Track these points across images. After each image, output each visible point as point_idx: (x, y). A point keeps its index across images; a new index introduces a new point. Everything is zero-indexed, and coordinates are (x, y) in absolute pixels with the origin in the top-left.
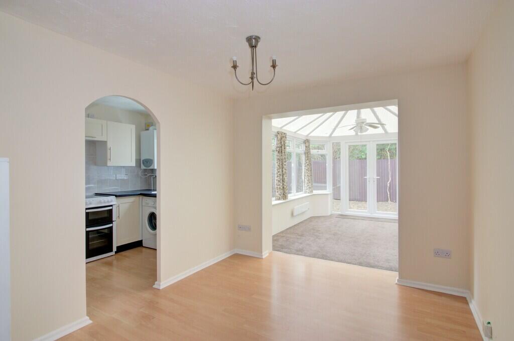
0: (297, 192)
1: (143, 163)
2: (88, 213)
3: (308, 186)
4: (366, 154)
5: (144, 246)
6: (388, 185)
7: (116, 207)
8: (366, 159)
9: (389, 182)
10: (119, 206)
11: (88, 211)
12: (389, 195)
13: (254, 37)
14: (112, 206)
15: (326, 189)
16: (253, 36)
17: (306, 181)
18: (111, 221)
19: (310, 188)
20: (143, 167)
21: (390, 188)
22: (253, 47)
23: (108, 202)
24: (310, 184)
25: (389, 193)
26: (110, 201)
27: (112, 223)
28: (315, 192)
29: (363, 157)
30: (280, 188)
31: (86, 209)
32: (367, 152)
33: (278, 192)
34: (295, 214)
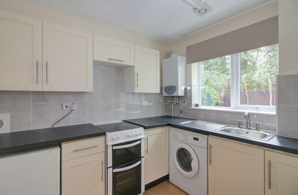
1: (165, 90)
2: (115, 150)
5: (170, 181)
7: (145, 140)
10: (147, 139)
11: (115, 148)
14: (140, 140)
18: (139, 158)
20: (165, 94)
23: (136, 135)
26: (138, 134)
27: (141, 160)
31: (113, 146)
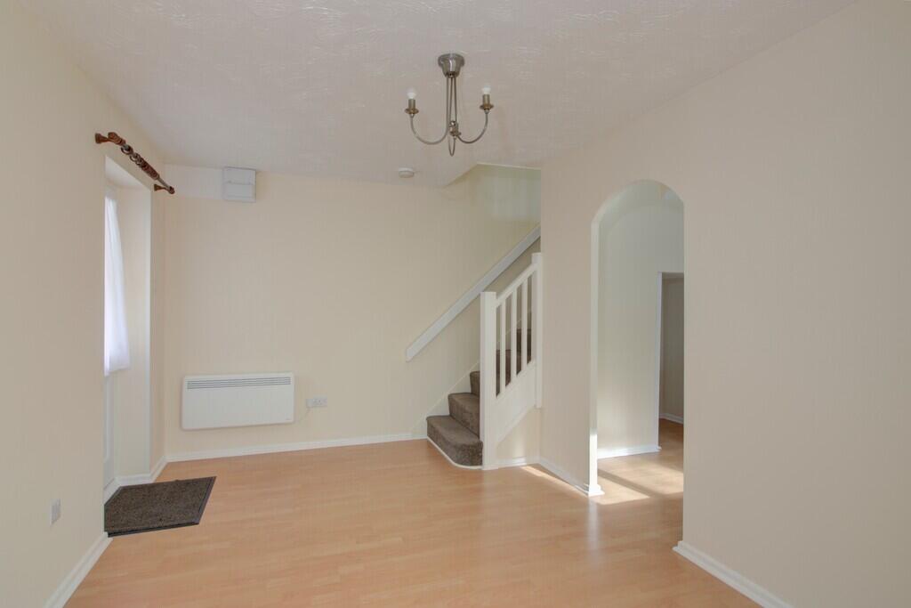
13: (451, 56)
16: (449, 55)
22: (452, 75)
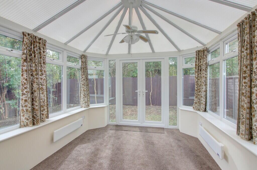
0: (68, 107)
3: (84, 100)
4: (137, 74)
6: (151, 94)
8: (137, 77)
9: (151, 93)
12: (151, 101)
15: (103, 102)
17: (82, 96)
19: (86, 102)
21: (151, 96)
24: (86, 99)
25: (151, 100)
28: (92, 106)
29: (135, 75)
30: (27, 110)
32: (138, 72)
33: (23, 116)
34: (55, 140)
